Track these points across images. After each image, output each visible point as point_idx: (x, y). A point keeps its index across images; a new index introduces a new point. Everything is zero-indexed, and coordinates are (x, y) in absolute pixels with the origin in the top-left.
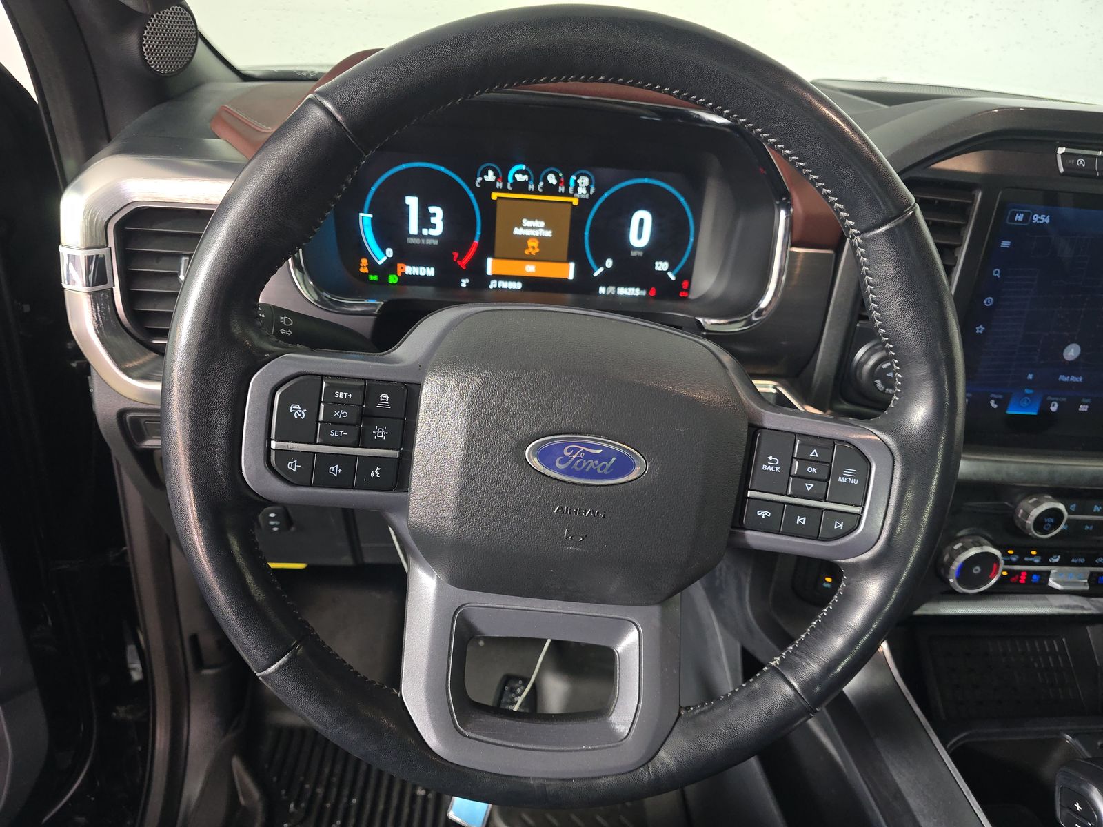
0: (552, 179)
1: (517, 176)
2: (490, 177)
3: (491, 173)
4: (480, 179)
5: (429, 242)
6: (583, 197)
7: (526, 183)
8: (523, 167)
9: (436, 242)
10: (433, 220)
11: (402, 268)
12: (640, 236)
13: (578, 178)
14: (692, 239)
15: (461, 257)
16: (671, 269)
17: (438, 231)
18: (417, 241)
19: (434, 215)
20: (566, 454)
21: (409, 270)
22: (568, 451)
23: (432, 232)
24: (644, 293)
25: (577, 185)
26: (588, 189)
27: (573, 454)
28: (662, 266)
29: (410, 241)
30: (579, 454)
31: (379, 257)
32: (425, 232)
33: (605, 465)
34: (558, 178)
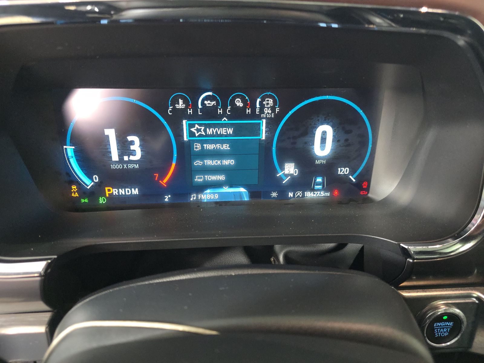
0: (239, 103)
1: (206, 102)
2: (181, 105)
3: (181, 101)
4: (171, 108)
5: (131, 166)
6: (269, 116)
7: (215, 108)
8: (210, 93)
9: (137, 166)
10: (132, 147)
11: (109, 190)
12: (323, 147)
13: (263, 100)
14: (370, 146)
15: (162, 177)
16: (352, 172)
17: (138, 156)
18: (120, 166)
19: (132, 143)
21: (115, 192)
23: (132, 158)
24: (328, 194)
25: (262, 106)
26: (273, 109)
28: (343, 171)
29: (113, 167)
31: (88, 184)
32: (126, 158)
34: (244, 100)
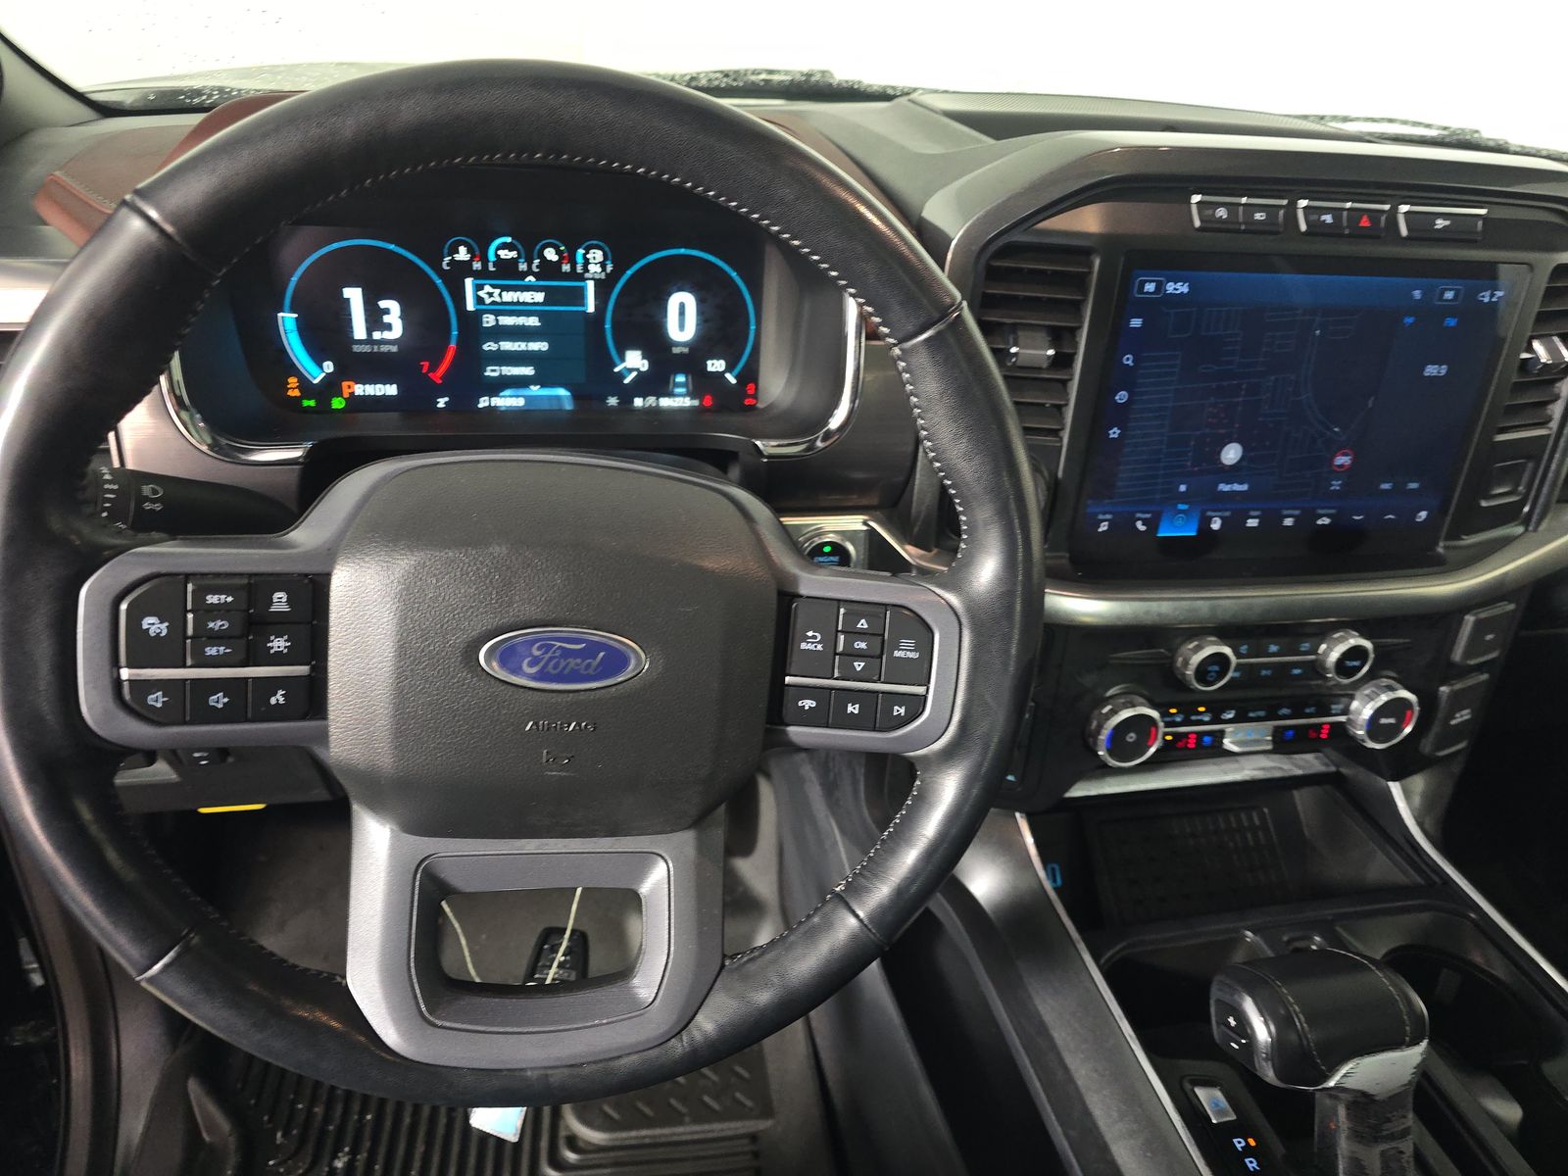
0: (551, 255)
1: (500, 252)
2: (463, 254)
3: (462, 249)
4: (447, 259)
5: (385, 348)
6: (597, 277)
7: (514, 262)
8: (509, 240)
9: (394, 349)
10: (386, 319)
11: (349, 387)
12: (682, 327)
13: (587, 253)
14: (753, 327)
15: (434, 368)
16: (730, 368)
17: (397, 332)
18: (367, 349)
19: (387, 311)
20: (537, 653)
21: (359, 390)
22: (539, 649)
23: (387, 335)
24: (696, 403)
25: (587, 262)
26: (603, 265)
27: (546, 653)
28: (716, 365)
29: (356, 348)
30: (554, 652)
31: (315, 375)
32: (377, 335)
33: (589, 665)
34: (558, 252)
